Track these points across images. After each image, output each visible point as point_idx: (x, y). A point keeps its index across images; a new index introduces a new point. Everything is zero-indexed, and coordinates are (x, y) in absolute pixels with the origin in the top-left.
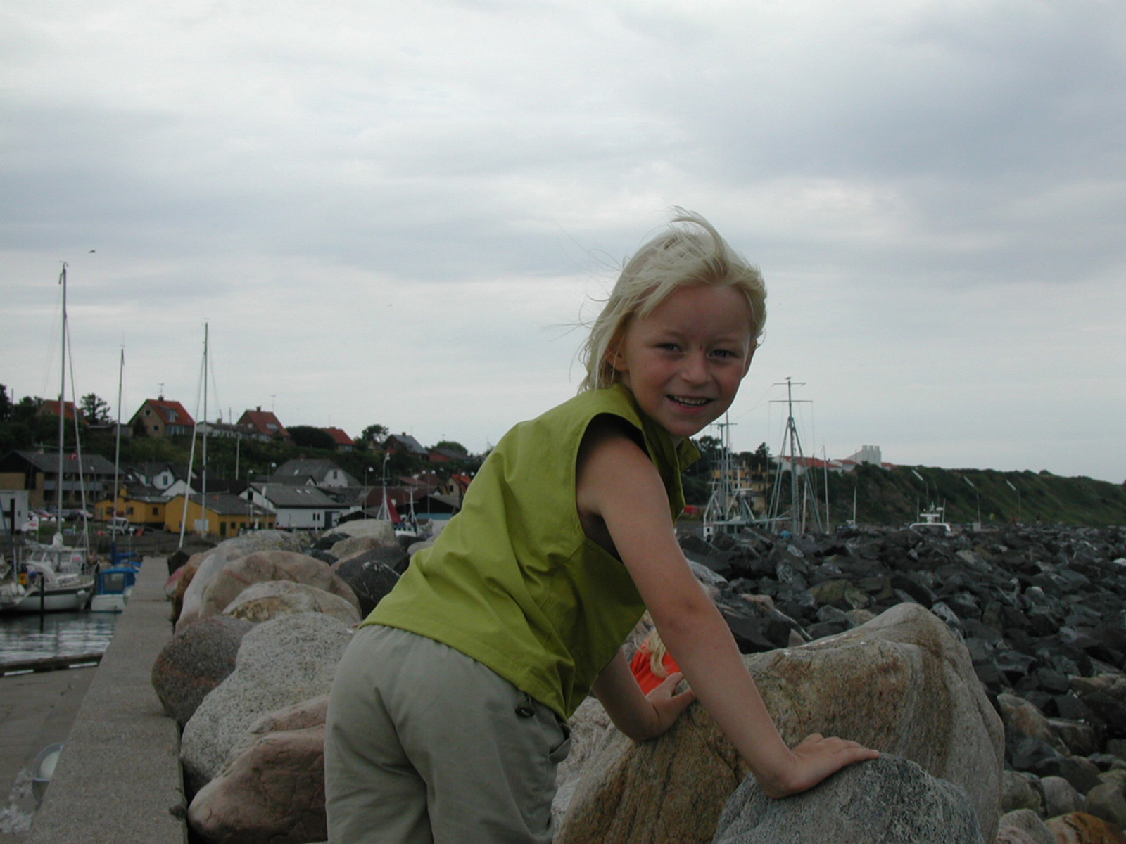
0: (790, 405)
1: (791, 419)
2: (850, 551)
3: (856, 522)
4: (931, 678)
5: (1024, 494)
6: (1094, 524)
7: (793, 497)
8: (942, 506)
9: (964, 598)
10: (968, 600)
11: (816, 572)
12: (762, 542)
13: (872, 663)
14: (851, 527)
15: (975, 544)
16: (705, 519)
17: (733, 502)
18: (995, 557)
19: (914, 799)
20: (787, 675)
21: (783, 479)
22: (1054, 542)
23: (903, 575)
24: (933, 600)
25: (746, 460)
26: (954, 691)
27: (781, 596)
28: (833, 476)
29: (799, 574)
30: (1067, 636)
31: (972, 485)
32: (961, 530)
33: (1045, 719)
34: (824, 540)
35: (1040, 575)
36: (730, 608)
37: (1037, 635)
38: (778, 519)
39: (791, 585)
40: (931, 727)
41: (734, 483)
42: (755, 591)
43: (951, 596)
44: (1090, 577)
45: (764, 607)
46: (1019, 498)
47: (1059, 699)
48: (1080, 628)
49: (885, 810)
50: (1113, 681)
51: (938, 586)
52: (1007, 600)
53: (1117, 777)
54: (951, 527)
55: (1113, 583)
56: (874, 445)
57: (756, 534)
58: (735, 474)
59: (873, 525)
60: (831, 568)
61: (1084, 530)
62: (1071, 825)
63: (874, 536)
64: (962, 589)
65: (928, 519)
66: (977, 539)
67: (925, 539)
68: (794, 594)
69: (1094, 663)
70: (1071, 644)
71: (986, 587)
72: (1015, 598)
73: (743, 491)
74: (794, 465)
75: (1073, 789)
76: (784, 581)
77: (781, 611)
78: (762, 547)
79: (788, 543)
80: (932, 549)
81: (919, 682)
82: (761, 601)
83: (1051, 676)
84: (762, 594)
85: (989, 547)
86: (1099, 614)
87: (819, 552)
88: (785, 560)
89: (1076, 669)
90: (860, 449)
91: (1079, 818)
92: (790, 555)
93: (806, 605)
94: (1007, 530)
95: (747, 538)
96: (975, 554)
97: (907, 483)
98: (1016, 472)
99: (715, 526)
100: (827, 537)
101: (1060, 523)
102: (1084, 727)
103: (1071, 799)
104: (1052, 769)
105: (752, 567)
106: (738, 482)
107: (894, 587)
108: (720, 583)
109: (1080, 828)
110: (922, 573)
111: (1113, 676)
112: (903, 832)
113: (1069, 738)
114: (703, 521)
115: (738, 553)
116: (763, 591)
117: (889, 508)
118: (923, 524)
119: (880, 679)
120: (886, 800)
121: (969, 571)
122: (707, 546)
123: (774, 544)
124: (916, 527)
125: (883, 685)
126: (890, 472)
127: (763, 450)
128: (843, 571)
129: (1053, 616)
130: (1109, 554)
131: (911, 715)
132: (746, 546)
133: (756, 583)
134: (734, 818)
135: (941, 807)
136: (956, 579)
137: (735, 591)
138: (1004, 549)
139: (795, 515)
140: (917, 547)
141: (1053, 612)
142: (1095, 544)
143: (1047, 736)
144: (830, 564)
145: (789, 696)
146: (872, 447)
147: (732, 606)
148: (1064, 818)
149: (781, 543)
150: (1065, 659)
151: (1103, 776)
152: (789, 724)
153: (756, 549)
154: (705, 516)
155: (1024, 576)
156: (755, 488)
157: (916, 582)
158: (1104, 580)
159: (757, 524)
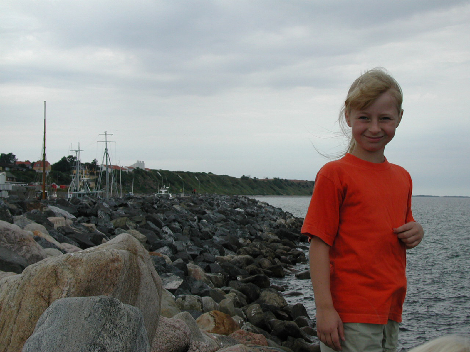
0: (106, 143)
1: (106, 149)
2: (129, 205)
3: (133, 193)
4: (132, 264)
5: (202, 182)
6: (229, 194)
7: (107, 182)
8: (168, 187)
9: (175, 224)
10: (177, 225)
11: (115, 214)
12: (92, 201)
13: (108, 258)
14: (131, 195)
15: (180, 202)
16: (69, 191)
17: (81, 184)
18: (188, 208)
19: (115, 314)
20: (72, 264)
21: (102, 175)
22: (212, 202)
23: (151, 215)
24: (163, 225)
25: (88, 166)
26: (141, 269)
27: (99, 224)
28: (124, 173)
29: (107, 215)
30: (216, 240)
31: (181, 178)
32: (175, 196)
33: (205, 273)
34: (119, 200)
35: (206, 215)
36: (77, 229)
37: (204, 239)
38: (100, 191)
39: (104, 219)
40: (131, 283)
41: (82, 176)
42: (88, 222)
43: (170, 224)
44: (226, 216)
45: (92, 229)
46: (200, 183)
47: (211, 265)
48: (221, 236)
49: (103, 319)
50: (233, 258)
51: (165, 219)
52: (192, 225)
53: (231, 296)
54: (172, 195)
55: (234, 218)
56: (142, 160)
57: (89, 198)
58: (82, 172)
59: (140, 194)
60: (121, 212)
61: (224, 197)
62: (212, 316)
63: (140, 199)
64: (175, 221)
65: (163, 192)
66: (182, 200)
67: (160, 200)
68: (105, 223)
69: (226, 250)
70: (217, 243)
71: (184, 220)
72: (196, 224)
73: (85, 179)
74: (107, 169)
75: (214, 301)
76: (101, 218)
77: (99, 230)
78: (92, 203)
79: (103, 201)
80: (163, 205)
81: (127, 266)
82: (90, 226)
83: (208, 256)
84: (91, 223)
85: (186, 204)
86: (228, 231)
87: (116, 205)
88: (101, 209)
89: (218, 253)
90: (136, 162)
91: (215, 313)
92: (104, 207)
93: (110, 228)
94: (194, 197)
95: (86, 200)
96: (181, 206)
97: (155, 177)
98: (199, 172)
99: (73, 194)
100: (120, 199)
101: (216, 194)
102: (220, 276)
103: (213, 305)
104: (206, 294)
105: (87, 212)
106: (84, 175)
107: (147, 220)
108: (73, 218)
109: (215, 317)
110: (159, 214)
111: (233, 255)
112: (110, 327)
113: (214, 280)
114: (68, 192)
115: (81, 206)
116: (92, 222)
117: (147, 187)
118: (161, 194)
119: (111, 265)
120: (104, 315)
121: (177, 213)
122: (68, 202)
123: (97, 202)
124: (158, 196)
125: (112, 267)
126: (148, 172)
127: (95, 162)
128: (126, 213)
129: (210, 231)
130: (234, 206)
131: (123, 279)
132: (85, 203)
133: (89, 218)
134: (42, 324)
135: (126, 316)
136: (172, 217)
137: (80, 222)
138: (192, 204)
139: (108, 190)
140: (157, 203)
141: (211, 230)
142: (228, 202)
143: (205, 280)
144: (121, 211)
145: (72, 273)
146: (141, 161)
147: (78, 229)
148: (209, 313)
149: (100, 202)
150: (214, 249)
151: (226, 296)
152: (72, 284)
153: (89, 204)
154: (69, 190)
155: (199, 215)
156: (91, 178)
157: (156, 218)
158: (231, 217)
159: (91, 193)
